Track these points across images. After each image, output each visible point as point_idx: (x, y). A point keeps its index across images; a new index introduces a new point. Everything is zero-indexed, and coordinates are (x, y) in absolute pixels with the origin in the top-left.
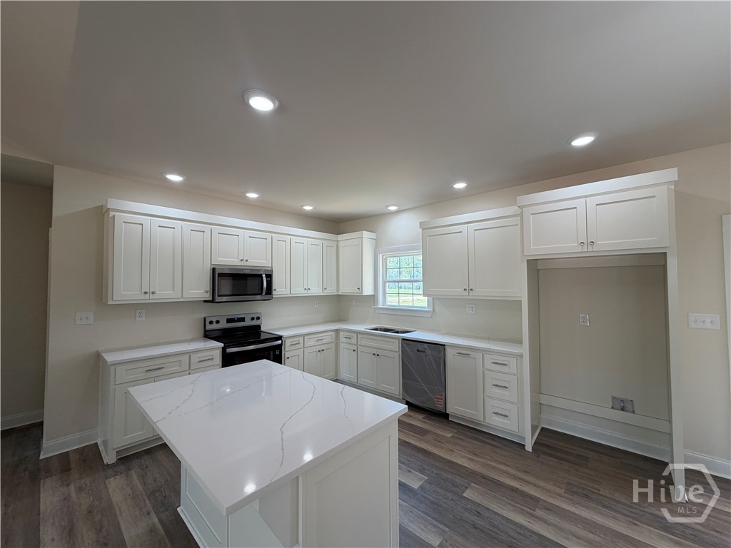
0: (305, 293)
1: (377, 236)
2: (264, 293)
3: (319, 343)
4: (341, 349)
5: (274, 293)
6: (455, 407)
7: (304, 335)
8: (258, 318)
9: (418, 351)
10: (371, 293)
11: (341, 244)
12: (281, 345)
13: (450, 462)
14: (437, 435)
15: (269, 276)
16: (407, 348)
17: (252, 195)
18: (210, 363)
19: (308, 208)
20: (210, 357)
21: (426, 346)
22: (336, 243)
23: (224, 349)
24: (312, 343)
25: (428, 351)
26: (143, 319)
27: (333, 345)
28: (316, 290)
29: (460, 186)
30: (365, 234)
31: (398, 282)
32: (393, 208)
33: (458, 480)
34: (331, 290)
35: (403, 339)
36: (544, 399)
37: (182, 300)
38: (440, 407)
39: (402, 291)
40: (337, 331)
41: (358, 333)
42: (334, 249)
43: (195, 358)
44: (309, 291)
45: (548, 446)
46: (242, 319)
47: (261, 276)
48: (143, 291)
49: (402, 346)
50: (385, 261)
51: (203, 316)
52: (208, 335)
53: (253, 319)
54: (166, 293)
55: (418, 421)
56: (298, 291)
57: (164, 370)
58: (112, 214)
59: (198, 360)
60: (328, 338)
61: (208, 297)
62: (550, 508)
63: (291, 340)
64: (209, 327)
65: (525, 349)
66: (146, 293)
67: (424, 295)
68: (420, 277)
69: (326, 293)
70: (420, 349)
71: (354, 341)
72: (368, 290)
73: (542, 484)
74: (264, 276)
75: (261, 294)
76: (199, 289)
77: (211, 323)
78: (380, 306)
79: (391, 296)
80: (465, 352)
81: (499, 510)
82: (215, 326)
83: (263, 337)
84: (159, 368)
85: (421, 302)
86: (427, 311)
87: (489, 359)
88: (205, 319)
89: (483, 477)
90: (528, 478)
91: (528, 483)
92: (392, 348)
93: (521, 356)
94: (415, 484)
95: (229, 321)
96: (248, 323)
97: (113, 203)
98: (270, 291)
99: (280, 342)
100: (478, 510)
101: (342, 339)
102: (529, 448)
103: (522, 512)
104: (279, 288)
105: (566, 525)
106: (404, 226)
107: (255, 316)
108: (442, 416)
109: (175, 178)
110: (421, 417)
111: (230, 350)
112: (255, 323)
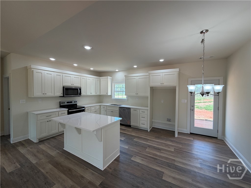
0: (90, 94)
1: (112, 78)
2: (79, 94)
3: (95, 109)
4: (101, 111)
5: (82, 94)
6: (132, 124)
7: (91, 107)
8: (76, 102)
9: (124, 110)
10: (110, 95)
11: (101, 80)
12: (84, 109)
13: (131, 135)
14: (128, 130)
15: (80, 89)
16: (121, 109)
17: (75, 65)
18: (64, 114)
19: (92, 69)
20: (64, 113)
21: (126, 108)
22: (99, 79)
23: (68, 111)
24: (93, 109)
25: (126, 110)
26: (41, 102)
27: (99, 109)
28: (94, 94)
29: (135, 66)
30: (109, 77)
31: (118, 91)
32: (117, 70)
33: (132, 138)
34: (98, 94)
35: (120, 107)
36: (153, 120)
37: (54, 96)
38: (129, 124)
39: (119, 94)
40: (100, 105)
41: (107, 106)
42: (99, 81)
43: (60, 113)
44: (92, 94)
45: (153, 130)
46: (72, 102)
47: (78, 89)
48: (43, 93)
49: (119, 109)
50: (114, 85)
51: (60, 101)
52: (61, 107)
53: (75, 102)
54: (49, 94)
55: (123, 128)
56: (89, 94)
57: (51, 116)
58: (32, 70)
59: (61, 113)
60: (98, 107)
61: (62, 95)
62: (151, 140)
63: (87, 108)
64: (61, 104)
65: (149, 108)
66: (43, 94)
67: (125, 95)
68: (125, 90)
69: (97, 94)
70: (124, 109)
71: (105, 108)
72: (109, 94)
73: (150, 137)
74: (79, 89)
75: (78, 95)
76: (60, 93)
77: (62, 103)
78: (113, 98)
79: (116, 96)
80: (135, 110)
81: (141, 142)
82: (63, 104)
83: (78, 107)
84: (50, 116)
85: (125, 97)
86: (126, 100)
87: (141, 111)
88: (60, 102)
89: (138, 137)
90: (148, 136)
91: (147, 137)
92: (117, 109)
93: (148, 110)
94: (123, 139)
95: (67, 102)
96: (73, 103)
97: (33, 66)
98: (80, 94)
99: (84, 108)
100: (136, 142)
101: (102, 108)
102: (149, 131)
103: (145, 141)
104: (83, 93)
105: (153, 143)
106: (120, 75)
107: (75, 101)
108: (129, 126)
109: (52, 59)
110: (124, 127)
111: (70, 111)
112: (75, 103)
